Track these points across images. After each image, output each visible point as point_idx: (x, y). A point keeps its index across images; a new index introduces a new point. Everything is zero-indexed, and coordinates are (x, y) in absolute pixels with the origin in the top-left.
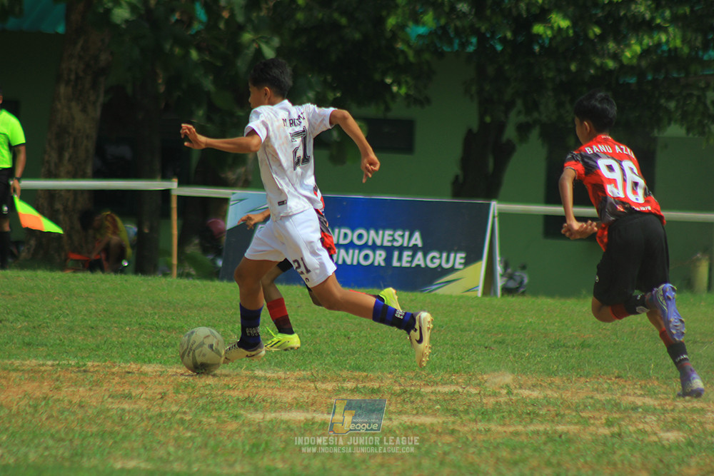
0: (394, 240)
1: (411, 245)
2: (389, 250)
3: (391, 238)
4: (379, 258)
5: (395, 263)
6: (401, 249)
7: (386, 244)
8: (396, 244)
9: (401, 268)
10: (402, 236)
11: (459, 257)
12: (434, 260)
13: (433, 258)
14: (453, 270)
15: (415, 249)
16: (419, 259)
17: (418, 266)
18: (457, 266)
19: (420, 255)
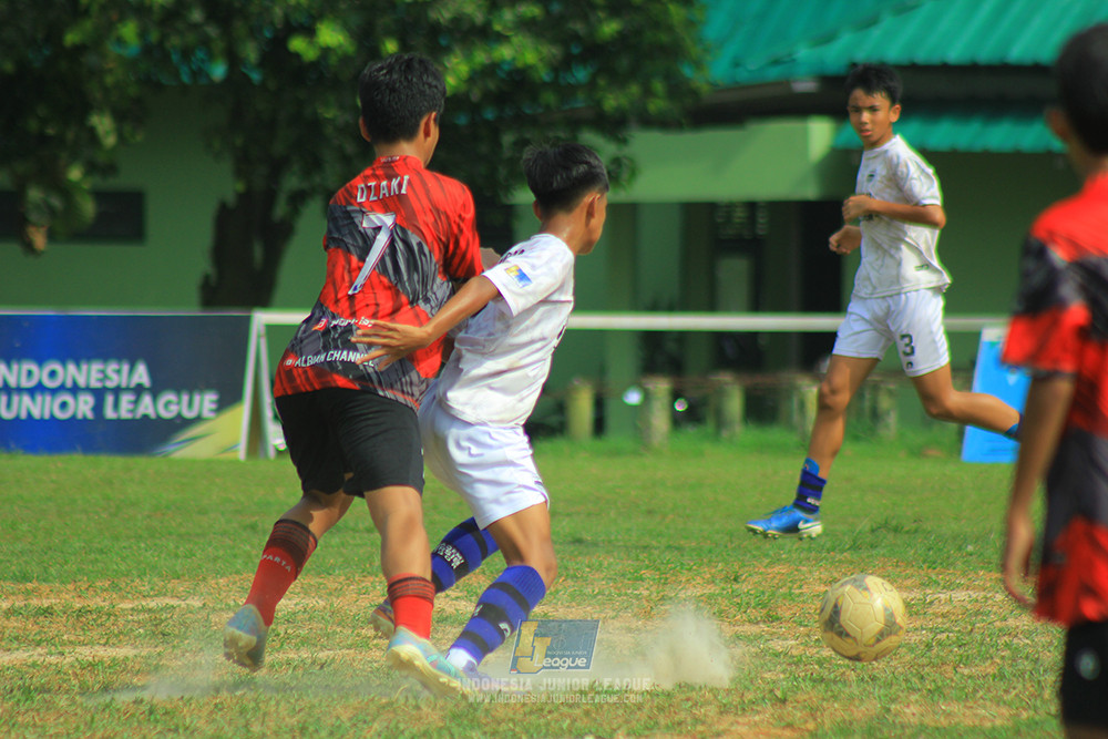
0: (106, 377)
1: (132, 385)
2: (99, 394)
3: (100, 376)
4: (83, 407)
5: (109, 413)
6: (117, 391)
7: (95, 384)
8: (109, 385)
9: (119, 422)
10: (118, 372)
11: (207, 401)
12: (169, 405)
13: (168, 404)
14: (198, 419)
15: (138, 390)
16: (146, 406)
17: (145, 417)
18: (206, 413)
19: (147, 400)
